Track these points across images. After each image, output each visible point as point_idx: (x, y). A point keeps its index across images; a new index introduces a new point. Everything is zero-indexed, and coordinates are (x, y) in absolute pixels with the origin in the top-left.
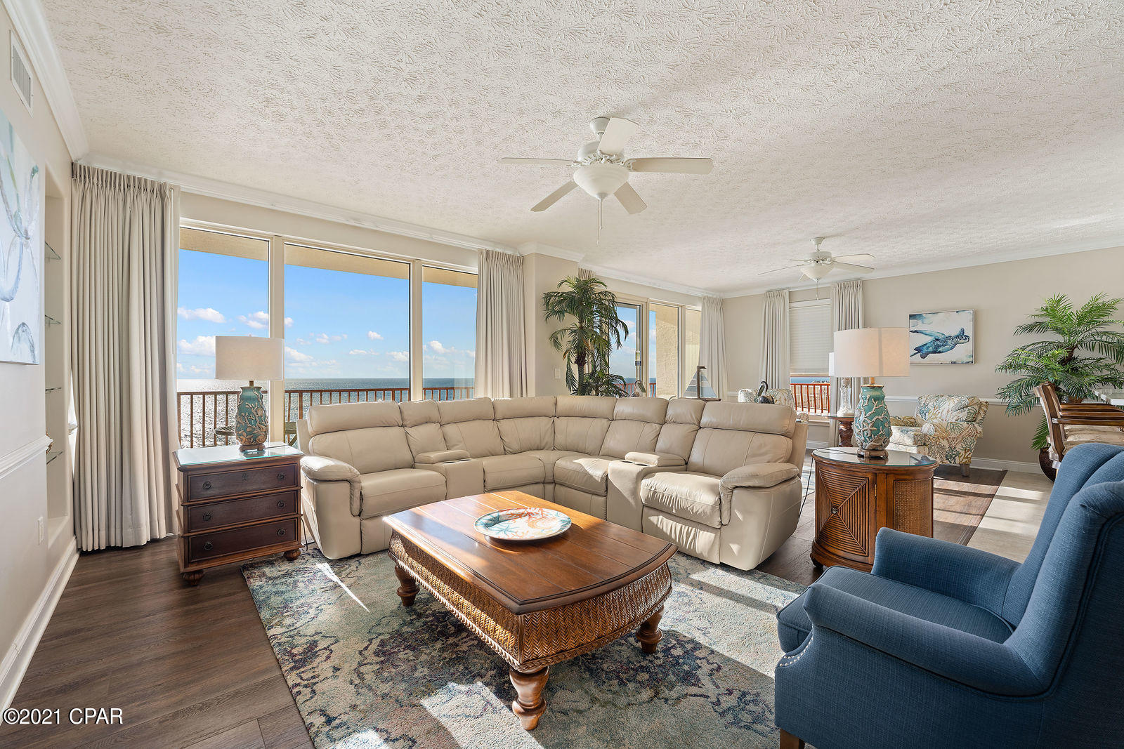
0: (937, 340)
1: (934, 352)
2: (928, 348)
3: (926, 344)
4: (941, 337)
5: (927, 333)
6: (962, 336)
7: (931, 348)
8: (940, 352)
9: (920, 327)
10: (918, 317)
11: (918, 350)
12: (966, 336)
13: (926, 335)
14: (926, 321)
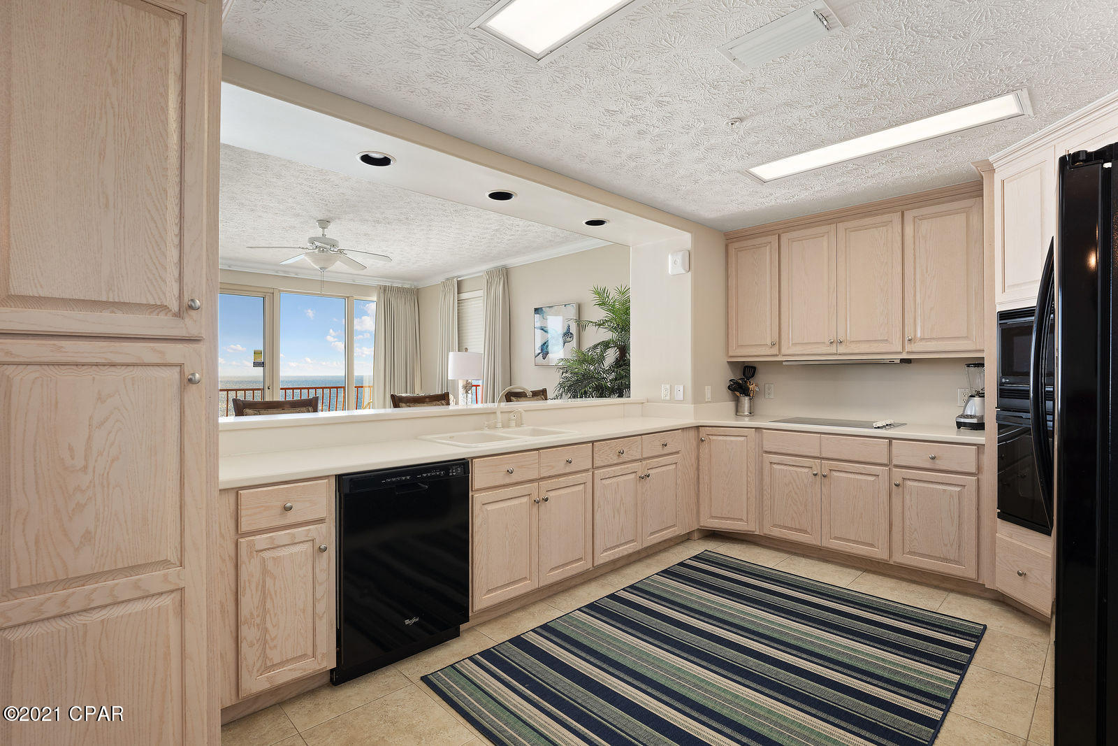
0: (553, 338)
2: (547, 347)
3: (546, 343)
4: (555, 334)
6: (568, 333)
8: (555, 352)
10: (541, 311)
11: (541, 349)
12: (571, 334)
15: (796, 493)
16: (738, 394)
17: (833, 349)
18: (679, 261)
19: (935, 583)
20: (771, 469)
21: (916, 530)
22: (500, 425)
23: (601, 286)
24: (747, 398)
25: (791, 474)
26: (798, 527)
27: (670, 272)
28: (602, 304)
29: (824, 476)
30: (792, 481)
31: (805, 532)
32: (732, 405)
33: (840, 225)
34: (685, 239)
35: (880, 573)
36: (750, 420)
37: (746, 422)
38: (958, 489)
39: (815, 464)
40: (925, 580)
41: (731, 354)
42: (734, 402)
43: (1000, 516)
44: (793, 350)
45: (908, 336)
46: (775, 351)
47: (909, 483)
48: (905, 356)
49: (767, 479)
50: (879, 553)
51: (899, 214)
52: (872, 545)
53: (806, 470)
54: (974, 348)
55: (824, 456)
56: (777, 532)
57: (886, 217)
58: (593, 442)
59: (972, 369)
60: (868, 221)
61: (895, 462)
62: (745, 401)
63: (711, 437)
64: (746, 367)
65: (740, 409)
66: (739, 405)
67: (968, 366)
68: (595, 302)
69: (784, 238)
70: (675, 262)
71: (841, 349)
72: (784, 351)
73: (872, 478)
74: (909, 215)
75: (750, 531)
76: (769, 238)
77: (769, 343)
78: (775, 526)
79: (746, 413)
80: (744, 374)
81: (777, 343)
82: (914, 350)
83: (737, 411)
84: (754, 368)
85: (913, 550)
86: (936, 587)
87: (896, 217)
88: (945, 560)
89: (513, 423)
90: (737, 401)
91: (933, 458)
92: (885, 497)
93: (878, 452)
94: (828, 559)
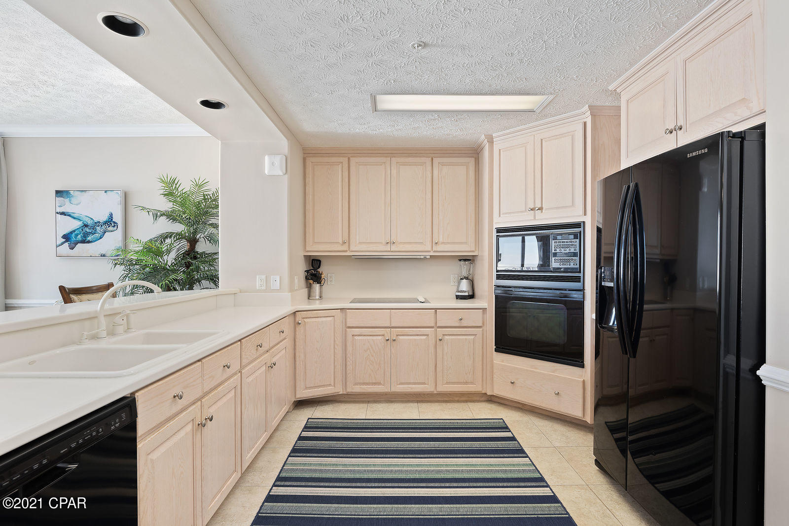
0: (86, 226)
1: (83, 242)
2: (77, 235)
3: (74, 231)
4: (90, 222)
5: (75, 215)
6: (110, 222)
7: (79, 237)
8: (89, 242)
9: (67, 208)
10: (65, 194)
11: (67, 237)
12: (114, 222)
13: (74, 218)
14: (74, 200)
15: (373, 356)
16: (311, 281)
17: (388, 248)
18: (277, 163)
19: (457, 399)
20: (353, 340)
21: (450, 367)
22: (104, 334)
23: (172, 174)
24: (318, 285)
25: (369, 342)
26: (374, 381)
27: (266, 172)
28: (169, 194)
29: (394, 340)
30: (370, 347)
31: (379, 384)
32: (305, 291)
33: (393, 159)
34: (284, 144)
35: (425, 401)
36: (321, 303)
37: (317, 305)
38: (472, 337)
39: (387, 333)
40: (451, 399)
41: (308, 249)
42: (307, 289)
43: (496, 351)
44: (358, 248)
45: (435, 240)
46: (345, 248)
47: (446, 337)
48: (432, 254)
49: (350, 349)
50: (429, 388)
51: (430, 159)
52: (424, 383)
53: (380, 338)
54: (469, 250)
55: (393, 325)
56: (357, 389)
57: (423, 160)
58: (240, 340)
59: (462, 262)
60: (410, 160)
61: (438, 325)
62: (317, 287)
63: (305, 320)
64: (313, 260)
65: (312, 294)
66: (312, 290)
67: (460, 260)
68: (162, 192)
69: (354, 161)
70: (273, 164)
71: (394, 248)
72: (352, 248)
73: (424, 337)
74: (436, 161)
75: (336, 393)
76: (341, 159)
77: (341, 241)
78: (356, 384)
79: (317, 297)
80: (313, 266)
81: (347, 242)
82: (438, 250)
83: (309, 297)
84: (320, 261)
85: (448, 381)
86: (458, 401)
87: (428, 160)
88: (466, 383)
89: (120, 329)
90: (309, 287)
91: (461, 319)
92: (432, 350)
93: (428, 318)
94: (392, 400)
